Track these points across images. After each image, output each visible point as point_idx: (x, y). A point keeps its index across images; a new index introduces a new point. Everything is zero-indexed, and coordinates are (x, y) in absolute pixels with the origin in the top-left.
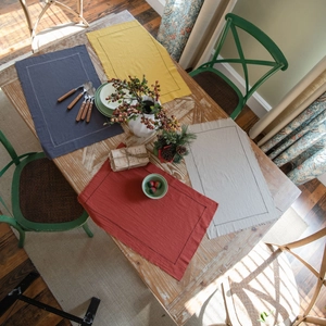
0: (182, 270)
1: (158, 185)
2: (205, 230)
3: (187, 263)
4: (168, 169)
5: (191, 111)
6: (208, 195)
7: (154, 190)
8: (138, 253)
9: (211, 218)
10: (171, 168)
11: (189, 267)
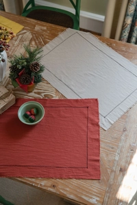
0: (97, 169)
1: (34, 111)
2: (98, 125)
3: (98, 161)
4: (37, 96)
5: (31, 41)
6: (84, 97)
7: (32, 117)
8: (49, 178)
9: (98, 113)
10: (39, 93)
11: (101, 163)
